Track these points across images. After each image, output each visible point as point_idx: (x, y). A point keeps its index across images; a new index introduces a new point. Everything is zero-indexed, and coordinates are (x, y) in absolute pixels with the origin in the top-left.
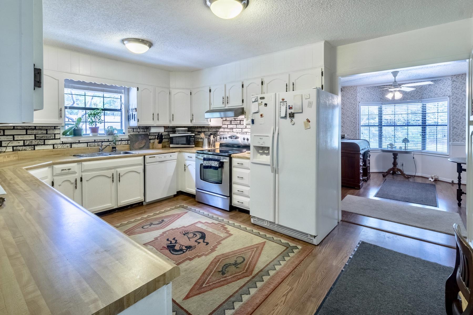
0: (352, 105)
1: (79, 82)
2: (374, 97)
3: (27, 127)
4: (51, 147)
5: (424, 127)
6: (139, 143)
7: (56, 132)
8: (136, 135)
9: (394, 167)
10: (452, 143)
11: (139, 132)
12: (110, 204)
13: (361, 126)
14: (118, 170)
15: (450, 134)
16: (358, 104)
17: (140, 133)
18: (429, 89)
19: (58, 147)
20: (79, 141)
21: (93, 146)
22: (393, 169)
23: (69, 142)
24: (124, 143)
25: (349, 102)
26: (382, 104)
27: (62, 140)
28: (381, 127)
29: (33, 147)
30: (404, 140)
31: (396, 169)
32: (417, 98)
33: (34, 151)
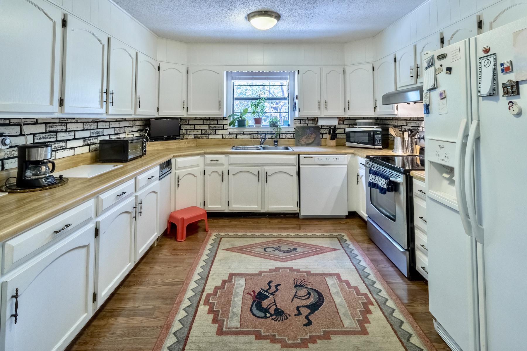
1: (248, 73)
3: (204, 118)
4: (220, 137)
6: (306, 138)
7: (225, 122)
8: (303, 128)
11: (307, 124)
12: (255, 206)
14: (266, 168)
17: (309, 125)
19: (226, 137)
20: (243, 132)
21: (256, 138)
23: (235, 133)
24: (289, 136)
27: (229, 130)
29: (207, 136)
33: (208, 139)
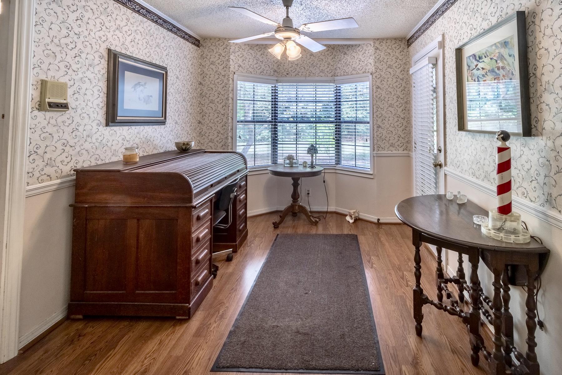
0: (221, 76)
2: (263, 67)
5: (339, 125)
9: (293, 204)
10: (376, 154)
13: (238, 122)
15: (373, 137)
16: (231, 76)
18: (344, 60)
22: (291, 208)
25: (215, 70)
26: (277, 80)
28: (275, 125)
30: (309, 148)
31: (297, 207)
32: (329, 75)
